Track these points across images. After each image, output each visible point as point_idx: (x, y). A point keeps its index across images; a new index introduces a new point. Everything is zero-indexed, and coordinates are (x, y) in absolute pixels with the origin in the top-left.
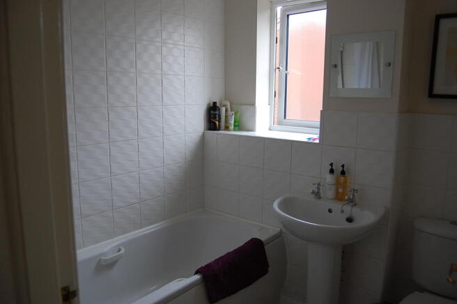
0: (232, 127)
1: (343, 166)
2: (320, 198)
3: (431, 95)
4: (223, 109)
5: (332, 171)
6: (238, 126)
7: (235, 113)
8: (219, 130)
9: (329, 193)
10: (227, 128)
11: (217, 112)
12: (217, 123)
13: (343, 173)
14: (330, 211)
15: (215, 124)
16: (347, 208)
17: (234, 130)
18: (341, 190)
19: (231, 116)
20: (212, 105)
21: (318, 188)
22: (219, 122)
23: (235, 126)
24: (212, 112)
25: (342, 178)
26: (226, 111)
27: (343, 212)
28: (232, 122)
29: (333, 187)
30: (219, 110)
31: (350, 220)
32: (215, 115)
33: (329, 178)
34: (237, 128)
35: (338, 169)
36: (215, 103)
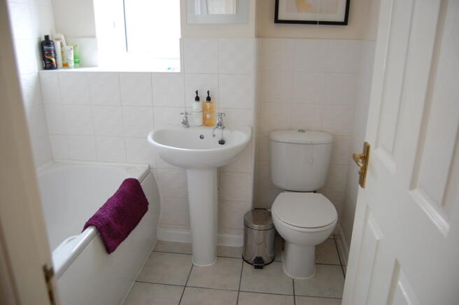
0: (72, 64)
1: (208, 92)
2: (189, 127)
3: (277, 21)
4: (58, 44)
5: (197, 99)
6: (78, 62)
7: (74, 48)
8: (56, 68)
9: (197, 120)
10: (66, 65)
11: (52, 48)
12: (54, 60)
13: (209, 99)
14: (202, 137)
15: (51, 61)
16: (218, 132)
17: (75, 67)
18: (208, 116)
19: (69, 51)
20: (44, 39)
21: (186, 117)
22: (55, 58)
23: (75, 62)
24: (46, 47)
25: (208, 104)
26: (62, 46)
27: (214, 136)
28: (72, 58)
29: (201, 114)
30: (54, 44)
31: (222, 142)
32: (49, 51)
33: (196, 106)
34: (77, 65)
35: (203, 96)
36: (47, 37)
